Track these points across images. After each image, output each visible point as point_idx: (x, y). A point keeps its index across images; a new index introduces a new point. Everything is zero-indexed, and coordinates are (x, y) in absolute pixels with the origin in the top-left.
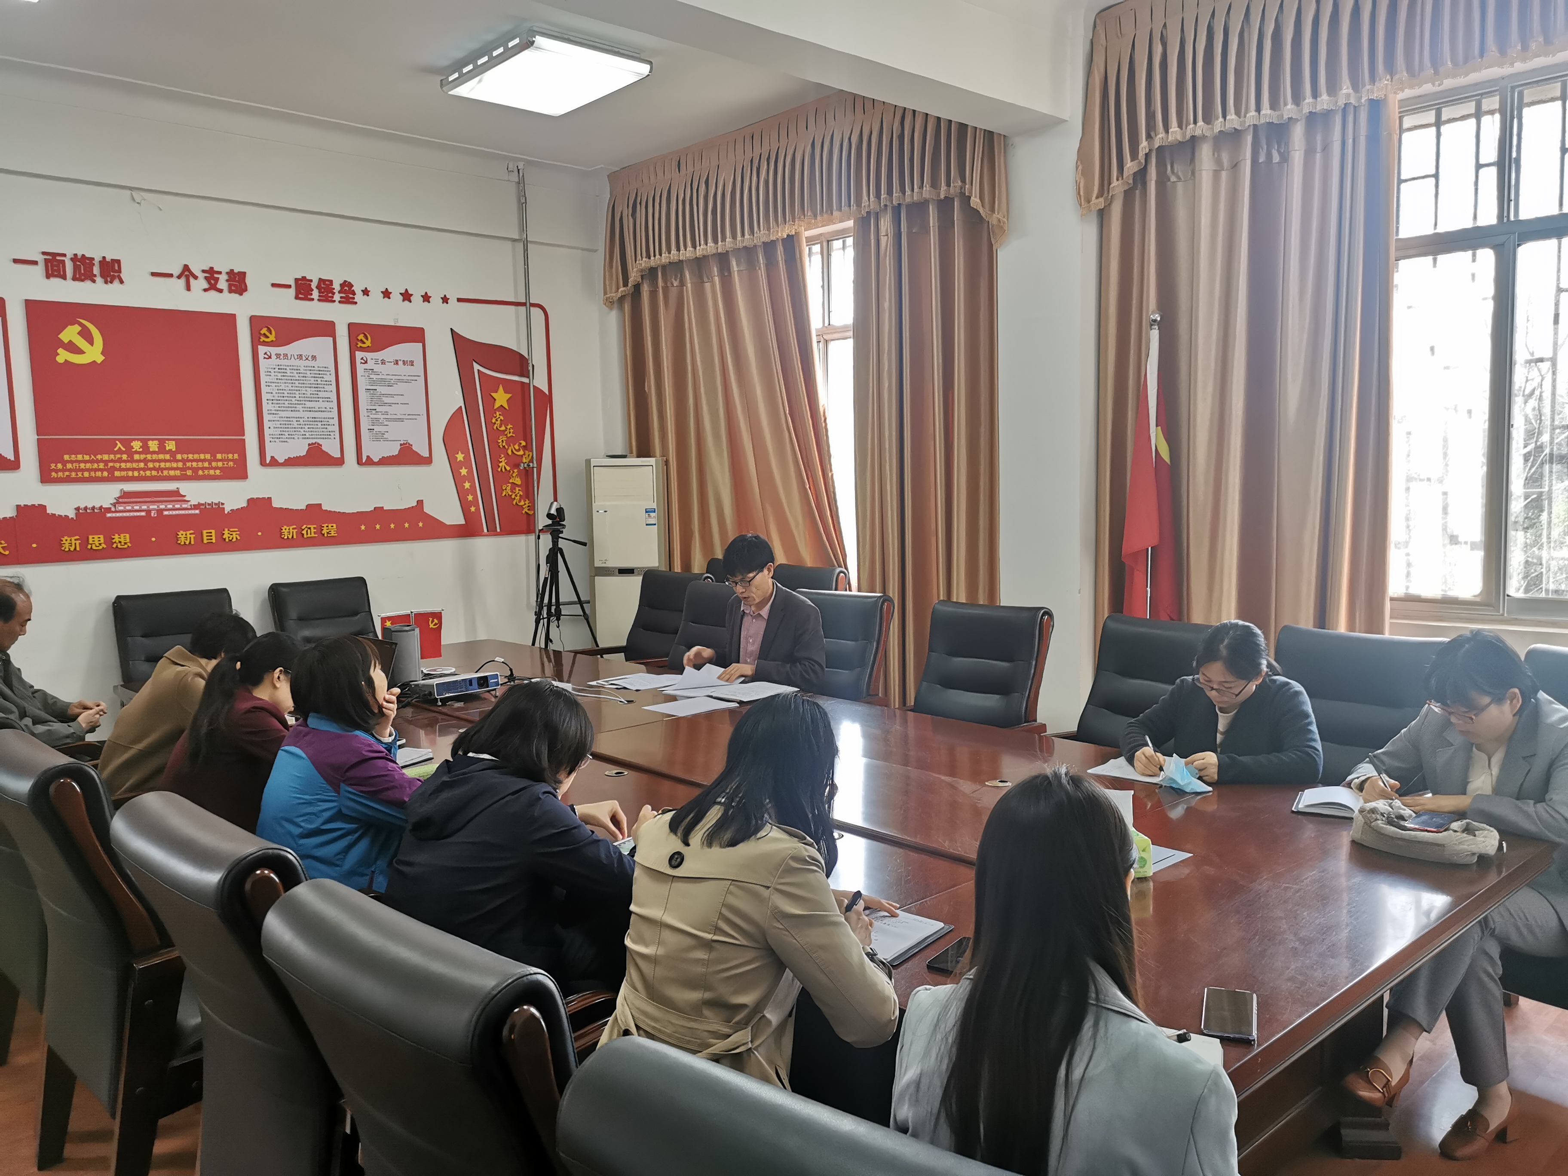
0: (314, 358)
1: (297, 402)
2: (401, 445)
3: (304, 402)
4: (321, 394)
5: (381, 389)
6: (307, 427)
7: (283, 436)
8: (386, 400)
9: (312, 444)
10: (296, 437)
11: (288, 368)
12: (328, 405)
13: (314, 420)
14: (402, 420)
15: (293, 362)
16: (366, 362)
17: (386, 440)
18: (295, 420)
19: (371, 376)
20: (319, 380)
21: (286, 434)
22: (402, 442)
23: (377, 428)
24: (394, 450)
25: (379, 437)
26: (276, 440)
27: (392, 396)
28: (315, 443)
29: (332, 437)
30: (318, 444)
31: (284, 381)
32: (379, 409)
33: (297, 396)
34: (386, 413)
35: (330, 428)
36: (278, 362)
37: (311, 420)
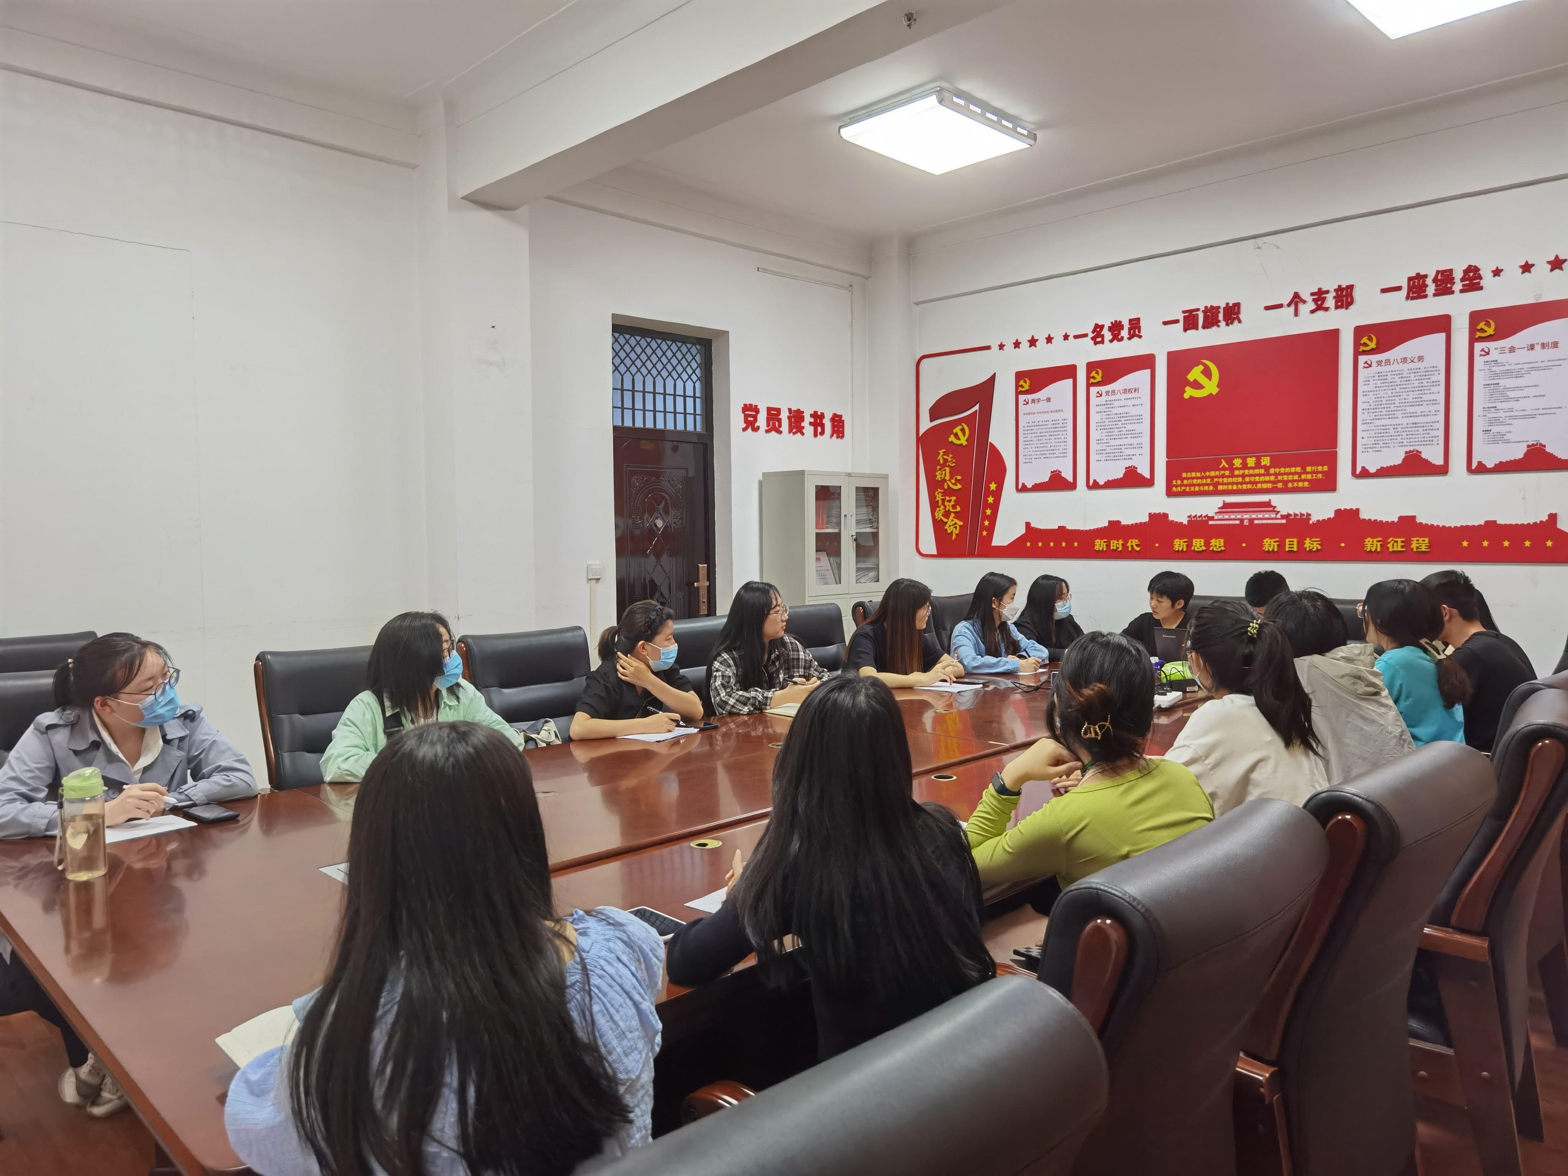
0: (1421, 358)
1: (1396, 408)
2: (1528, 446)
3: (1404, 408)
4: (1425, 397)
5: (1504, 382)
6: (1405, 434)
7: (1377, 446)
8: (1511, 394)
9: (1410, 451)
10: (1392, 445)
11: (1389, 374)
12: (1432, 408)
13: (1414, 425)
14: (1532, 416)
15: (1395, 367)
16: (1488, 353)
17: (1508, 442)
18: (1391, 427)
19: (1493, 369)
20: (1425, 382)
21: (1381, 443)
22: (1530, 444)
23: (1495, 429)
24: (1518, 453)
25: (1498, 439)
26: (1369, 450)
27: (1520, 388)
28: (1413, 451)
29: (1435, 443)
30: (1417, 451)
31: (1383, 388)
32: (1499, 405)
33: (1397, 402)
34: (1511, 410)
35: (1433, 433)
36: (1380, 369)
37: (1411, 425)
